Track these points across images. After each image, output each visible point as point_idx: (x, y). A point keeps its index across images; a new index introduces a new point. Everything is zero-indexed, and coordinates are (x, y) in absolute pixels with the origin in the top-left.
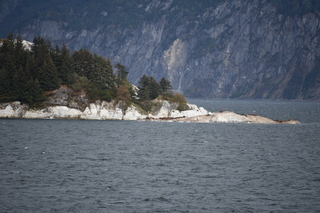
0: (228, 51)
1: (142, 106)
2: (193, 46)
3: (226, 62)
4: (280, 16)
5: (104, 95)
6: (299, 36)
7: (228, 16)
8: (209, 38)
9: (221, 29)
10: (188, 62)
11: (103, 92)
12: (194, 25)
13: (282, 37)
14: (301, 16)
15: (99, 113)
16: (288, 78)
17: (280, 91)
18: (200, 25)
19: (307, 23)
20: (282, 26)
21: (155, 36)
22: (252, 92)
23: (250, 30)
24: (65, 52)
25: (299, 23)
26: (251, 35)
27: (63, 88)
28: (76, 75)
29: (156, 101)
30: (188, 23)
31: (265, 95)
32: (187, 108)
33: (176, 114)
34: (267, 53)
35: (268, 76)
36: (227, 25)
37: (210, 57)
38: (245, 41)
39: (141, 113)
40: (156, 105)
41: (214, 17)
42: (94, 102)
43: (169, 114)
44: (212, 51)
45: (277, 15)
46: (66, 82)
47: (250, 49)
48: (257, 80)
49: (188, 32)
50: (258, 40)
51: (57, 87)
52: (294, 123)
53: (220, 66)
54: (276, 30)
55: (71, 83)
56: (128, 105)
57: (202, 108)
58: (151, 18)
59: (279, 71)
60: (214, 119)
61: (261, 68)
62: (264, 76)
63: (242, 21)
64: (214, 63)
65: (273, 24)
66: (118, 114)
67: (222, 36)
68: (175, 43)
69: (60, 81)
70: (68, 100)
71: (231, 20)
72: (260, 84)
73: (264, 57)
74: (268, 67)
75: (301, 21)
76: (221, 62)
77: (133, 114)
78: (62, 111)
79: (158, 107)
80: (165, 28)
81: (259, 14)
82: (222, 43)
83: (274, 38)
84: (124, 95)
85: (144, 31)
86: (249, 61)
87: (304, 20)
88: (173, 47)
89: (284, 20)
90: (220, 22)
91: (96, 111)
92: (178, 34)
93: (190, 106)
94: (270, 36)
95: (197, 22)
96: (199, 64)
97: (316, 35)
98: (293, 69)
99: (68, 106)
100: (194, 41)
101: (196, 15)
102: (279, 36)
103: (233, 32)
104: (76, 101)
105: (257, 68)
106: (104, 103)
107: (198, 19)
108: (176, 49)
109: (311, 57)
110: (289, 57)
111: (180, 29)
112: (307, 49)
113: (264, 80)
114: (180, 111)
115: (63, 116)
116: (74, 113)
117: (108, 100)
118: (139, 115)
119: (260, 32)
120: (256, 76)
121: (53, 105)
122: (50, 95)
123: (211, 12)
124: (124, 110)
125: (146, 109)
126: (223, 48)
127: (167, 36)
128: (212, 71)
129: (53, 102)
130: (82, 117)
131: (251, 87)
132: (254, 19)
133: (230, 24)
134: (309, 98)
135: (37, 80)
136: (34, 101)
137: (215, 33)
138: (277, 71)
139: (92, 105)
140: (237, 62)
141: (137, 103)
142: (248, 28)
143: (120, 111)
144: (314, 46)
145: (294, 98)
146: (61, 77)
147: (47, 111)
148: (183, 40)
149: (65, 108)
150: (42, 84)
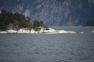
0: (42, 12)
1: (35, 29)
2: (32, 11)
3: (42, 16)
4: (57, 2)
5: (24, 26)
6: (63, 7)
7: (42, 2)
8: (37, 9)
9: (40, 6)
10: (31, 16)
11: (24, 25)
12: (32, 5)
13: (58, 8)
14: (64, 1)
15: (22, 31)
16: (60, 20)
17: (58, 24)
18: (34, 5)
19: (65, 4)
20: (58, 5)
21: (21, 8)
22: (50, 24)
23: (49, 6)
24: (11, 13)
25: (63, 4)
26: (49, 7)
27: (11, 24)
28: (15, 20)
29: (39, 27)
30: (30, 4)
31: (54, 25)
32: (49, 29)
33: (45, 31)
34: (54, 13)
35: (55, 19)
36: (42, 5)
37: (37, 14)
38: (47, 9)
39: (35, 31)
40: (39, 29)
41: (38, 2)
42: (21, 28)
43: (43, 31)
44: (38, 13)
45: (56, 1)
46: (12, 22)
47: (49, 11)
48: (51, 21)
49: (30, 7)
50: (51, 9)
51: (10, 24)
52: (82, 33)
53: (40, 17)
54: (56, 6)
55: (14, 23)
56: (31, 29)
57: (53, 29)
58: (19, 3)
59: (58, 18)
60: (58, 32)
61: (52, 17)
62: (53, 19)
63: (46, 4)
64: (38, 16)
65: (56, 4)
66: (28, 32)
67: (41, 8)
68: (27, 10)
69: (10, 22)
70: (13, 28)
71: (43, 3)
72: (52, 22)
73: (53, 14)
74: (54, 17)
75: (64, 3)
76: (40, 16)
77: (33, 32)
78: (12, 31)
79: (40, 29)
80: (24, 6)
81: (51, 1)
82: (41, 10)
83: (56, 8)
84: (30, 26)
85: (17, 7)
86: (49, 15)
87: (65, 3)
88: (26, 12)
89: (59, 3)
90: (40, 4)
91: (21, 31)
92: (27, 8)
93: (49, 28)
94: (55, 8)
95: (33, 4)
96: (34, 16)
97: (68, 7)
98: (62, 17)
99: (13, 30)
100: (32, 10)
101: (33, 2)
102: (57, 8)
103: (44, 7)
104: (15, 28)
105: (51, 17)
106: (24, 28)
107: (33, 3)
108: (27, 12)
109: (67, 13)
110: (61, 14)
111: (28, 6)
112: (66, 11)
113: (53, 20)
114: (47, 30)
115: (12, 33)
116: (15, 32)
117: (25, 28)
118: (35, 32)
119: (52, 6)
120: (51, 20)
121: (9, 30)
122: (8, 27)
123: (37, 1)
124: (30, 30)
125: (36, 30)
126: (41, 12)
127: (24, 8)
128: (38, 18)
129: (8, 28)
130: (18, 33)
131: (50, 23)
132: (50, 3)
133: (43, 4)
134: (67, 25)
135: (3, 22)
136: (3, 28)
137: (38, 7)
138: (57, 18)
139: (21, 29)
140: (45, 15)
141: (34, 28)
142: (48, 6)
143: (29, 31)
144: (68, 10)
145: (62, 26)
146: (10, 21)
147: (7, 31)
148: (29, 9)
149: (12, 30)
150: (5, 23)
